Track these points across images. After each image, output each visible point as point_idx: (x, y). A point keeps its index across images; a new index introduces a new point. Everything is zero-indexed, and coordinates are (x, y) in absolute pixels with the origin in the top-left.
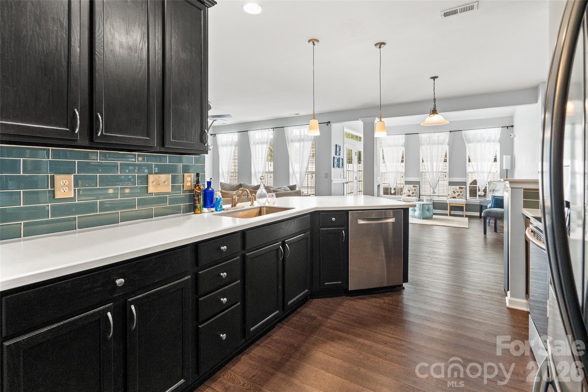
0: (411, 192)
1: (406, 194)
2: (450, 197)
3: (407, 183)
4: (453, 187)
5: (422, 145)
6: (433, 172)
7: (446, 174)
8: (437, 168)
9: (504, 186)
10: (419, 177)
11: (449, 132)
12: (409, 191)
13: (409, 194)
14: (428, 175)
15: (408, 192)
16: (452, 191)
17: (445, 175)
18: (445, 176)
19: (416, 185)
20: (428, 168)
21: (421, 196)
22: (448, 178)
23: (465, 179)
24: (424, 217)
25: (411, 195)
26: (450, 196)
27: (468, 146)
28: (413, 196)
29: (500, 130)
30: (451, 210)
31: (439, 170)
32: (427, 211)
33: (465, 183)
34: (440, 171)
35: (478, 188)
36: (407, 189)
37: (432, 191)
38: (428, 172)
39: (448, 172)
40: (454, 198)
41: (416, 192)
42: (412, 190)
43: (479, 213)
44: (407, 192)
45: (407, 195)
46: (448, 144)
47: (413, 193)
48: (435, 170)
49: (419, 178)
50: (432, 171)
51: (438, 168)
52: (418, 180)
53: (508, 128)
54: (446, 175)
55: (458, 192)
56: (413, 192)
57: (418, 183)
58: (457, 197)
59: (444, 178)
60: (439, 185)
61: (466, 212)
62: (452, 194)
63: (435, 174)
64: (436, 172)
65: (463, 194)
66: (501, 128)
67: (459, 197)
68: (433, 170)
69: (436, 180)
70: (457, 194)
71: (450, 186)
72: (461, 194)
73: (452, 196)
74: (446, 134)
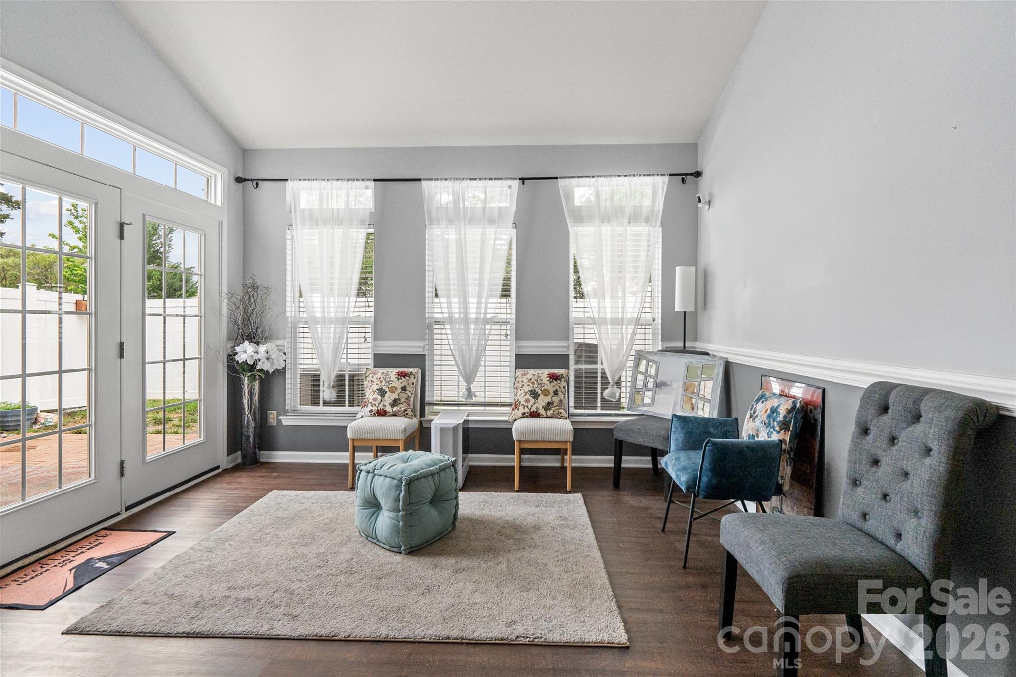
0: (390, 397)
1: (370, 408)
2: (519, 413)
3: (381, 360)
4: (529, 376)
5: (431, 222)
6: (466, 321)
7: (508, 327)
8: (478, 308)
9: (684, 369)
10: (425, 340)
11: (518, 181)
12: (382, 392)
13: (381, 406)
14: (449, 331)
15: (379, 398)
16: (527, 389)
17: (503, 332)
18: (506, 335)
19: (411, 370)
20: (450, 308)
21: (427, 408)
22: (514, 342)
23: (564, 344)
24: (416, 541)
25: (389, 409)
26: (522, 410)
27: (574, 230)
28: (395, 415)
29: (664, 183)
30: (523, 451)
31: (485, 313)
32: (432, 502)
33: (561, 360)
34: (488, 316)
35: (599, 375)
36: (375, 387)
37: (463, 390)
38: (451, 320)
39: (514, 322)
40: (535, 415)
41: (408, 398)
42: (393, 390)
43: (612, 458)
44: (375, 400)
45: (375, 408)
46: (515, 225)
47: (395, 403)
48: (473, 316)
49: (420, 344)
50: (462, 316)
51: (483, 306)
52: (419, 351)
53: (683, 180)
54: (508, 332)
55: (546, 393)
56: (395, 396)
57: (419, 360)
58: (542, 411)
59: (502, 343)
60: (485, 366)
61: (574, 457)
62: (527, 401)
63: (472, 327)
64: (476, 321)
65: (561, 401)
66: (666, 178)
67: (549, 413)
68: (466, 313)
69: (475, 348)
70: (542, 401)
71: (520, 372)
72: (556, 399)
73: (527, 410)
74: (510, 187)
